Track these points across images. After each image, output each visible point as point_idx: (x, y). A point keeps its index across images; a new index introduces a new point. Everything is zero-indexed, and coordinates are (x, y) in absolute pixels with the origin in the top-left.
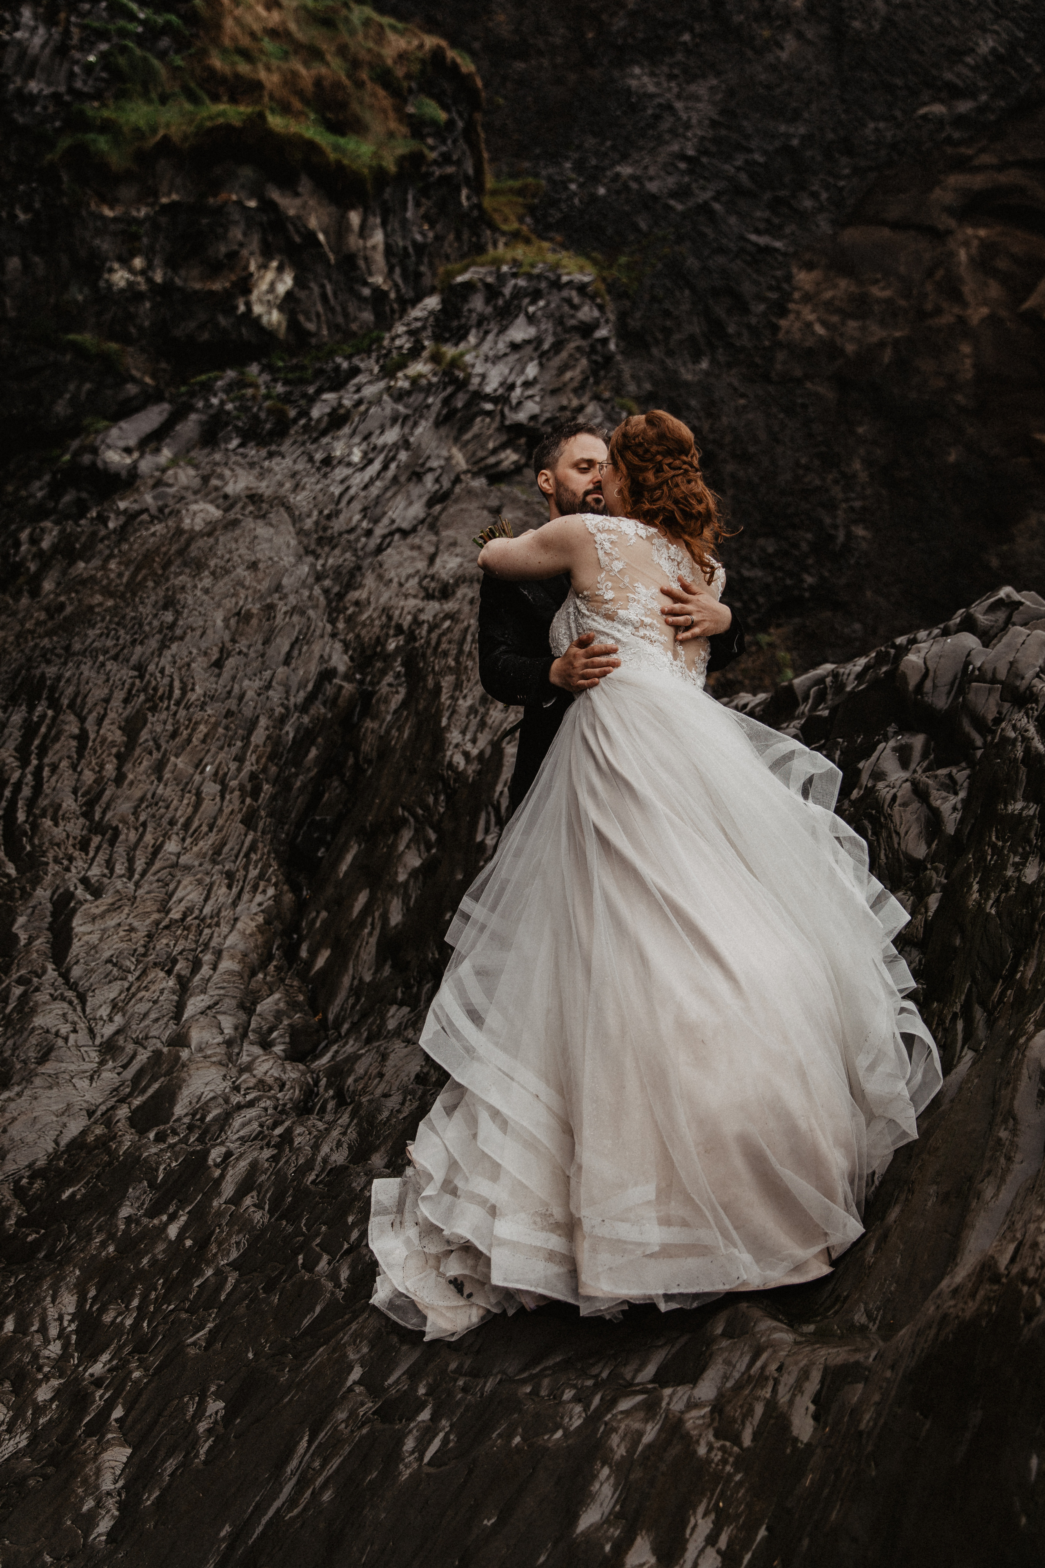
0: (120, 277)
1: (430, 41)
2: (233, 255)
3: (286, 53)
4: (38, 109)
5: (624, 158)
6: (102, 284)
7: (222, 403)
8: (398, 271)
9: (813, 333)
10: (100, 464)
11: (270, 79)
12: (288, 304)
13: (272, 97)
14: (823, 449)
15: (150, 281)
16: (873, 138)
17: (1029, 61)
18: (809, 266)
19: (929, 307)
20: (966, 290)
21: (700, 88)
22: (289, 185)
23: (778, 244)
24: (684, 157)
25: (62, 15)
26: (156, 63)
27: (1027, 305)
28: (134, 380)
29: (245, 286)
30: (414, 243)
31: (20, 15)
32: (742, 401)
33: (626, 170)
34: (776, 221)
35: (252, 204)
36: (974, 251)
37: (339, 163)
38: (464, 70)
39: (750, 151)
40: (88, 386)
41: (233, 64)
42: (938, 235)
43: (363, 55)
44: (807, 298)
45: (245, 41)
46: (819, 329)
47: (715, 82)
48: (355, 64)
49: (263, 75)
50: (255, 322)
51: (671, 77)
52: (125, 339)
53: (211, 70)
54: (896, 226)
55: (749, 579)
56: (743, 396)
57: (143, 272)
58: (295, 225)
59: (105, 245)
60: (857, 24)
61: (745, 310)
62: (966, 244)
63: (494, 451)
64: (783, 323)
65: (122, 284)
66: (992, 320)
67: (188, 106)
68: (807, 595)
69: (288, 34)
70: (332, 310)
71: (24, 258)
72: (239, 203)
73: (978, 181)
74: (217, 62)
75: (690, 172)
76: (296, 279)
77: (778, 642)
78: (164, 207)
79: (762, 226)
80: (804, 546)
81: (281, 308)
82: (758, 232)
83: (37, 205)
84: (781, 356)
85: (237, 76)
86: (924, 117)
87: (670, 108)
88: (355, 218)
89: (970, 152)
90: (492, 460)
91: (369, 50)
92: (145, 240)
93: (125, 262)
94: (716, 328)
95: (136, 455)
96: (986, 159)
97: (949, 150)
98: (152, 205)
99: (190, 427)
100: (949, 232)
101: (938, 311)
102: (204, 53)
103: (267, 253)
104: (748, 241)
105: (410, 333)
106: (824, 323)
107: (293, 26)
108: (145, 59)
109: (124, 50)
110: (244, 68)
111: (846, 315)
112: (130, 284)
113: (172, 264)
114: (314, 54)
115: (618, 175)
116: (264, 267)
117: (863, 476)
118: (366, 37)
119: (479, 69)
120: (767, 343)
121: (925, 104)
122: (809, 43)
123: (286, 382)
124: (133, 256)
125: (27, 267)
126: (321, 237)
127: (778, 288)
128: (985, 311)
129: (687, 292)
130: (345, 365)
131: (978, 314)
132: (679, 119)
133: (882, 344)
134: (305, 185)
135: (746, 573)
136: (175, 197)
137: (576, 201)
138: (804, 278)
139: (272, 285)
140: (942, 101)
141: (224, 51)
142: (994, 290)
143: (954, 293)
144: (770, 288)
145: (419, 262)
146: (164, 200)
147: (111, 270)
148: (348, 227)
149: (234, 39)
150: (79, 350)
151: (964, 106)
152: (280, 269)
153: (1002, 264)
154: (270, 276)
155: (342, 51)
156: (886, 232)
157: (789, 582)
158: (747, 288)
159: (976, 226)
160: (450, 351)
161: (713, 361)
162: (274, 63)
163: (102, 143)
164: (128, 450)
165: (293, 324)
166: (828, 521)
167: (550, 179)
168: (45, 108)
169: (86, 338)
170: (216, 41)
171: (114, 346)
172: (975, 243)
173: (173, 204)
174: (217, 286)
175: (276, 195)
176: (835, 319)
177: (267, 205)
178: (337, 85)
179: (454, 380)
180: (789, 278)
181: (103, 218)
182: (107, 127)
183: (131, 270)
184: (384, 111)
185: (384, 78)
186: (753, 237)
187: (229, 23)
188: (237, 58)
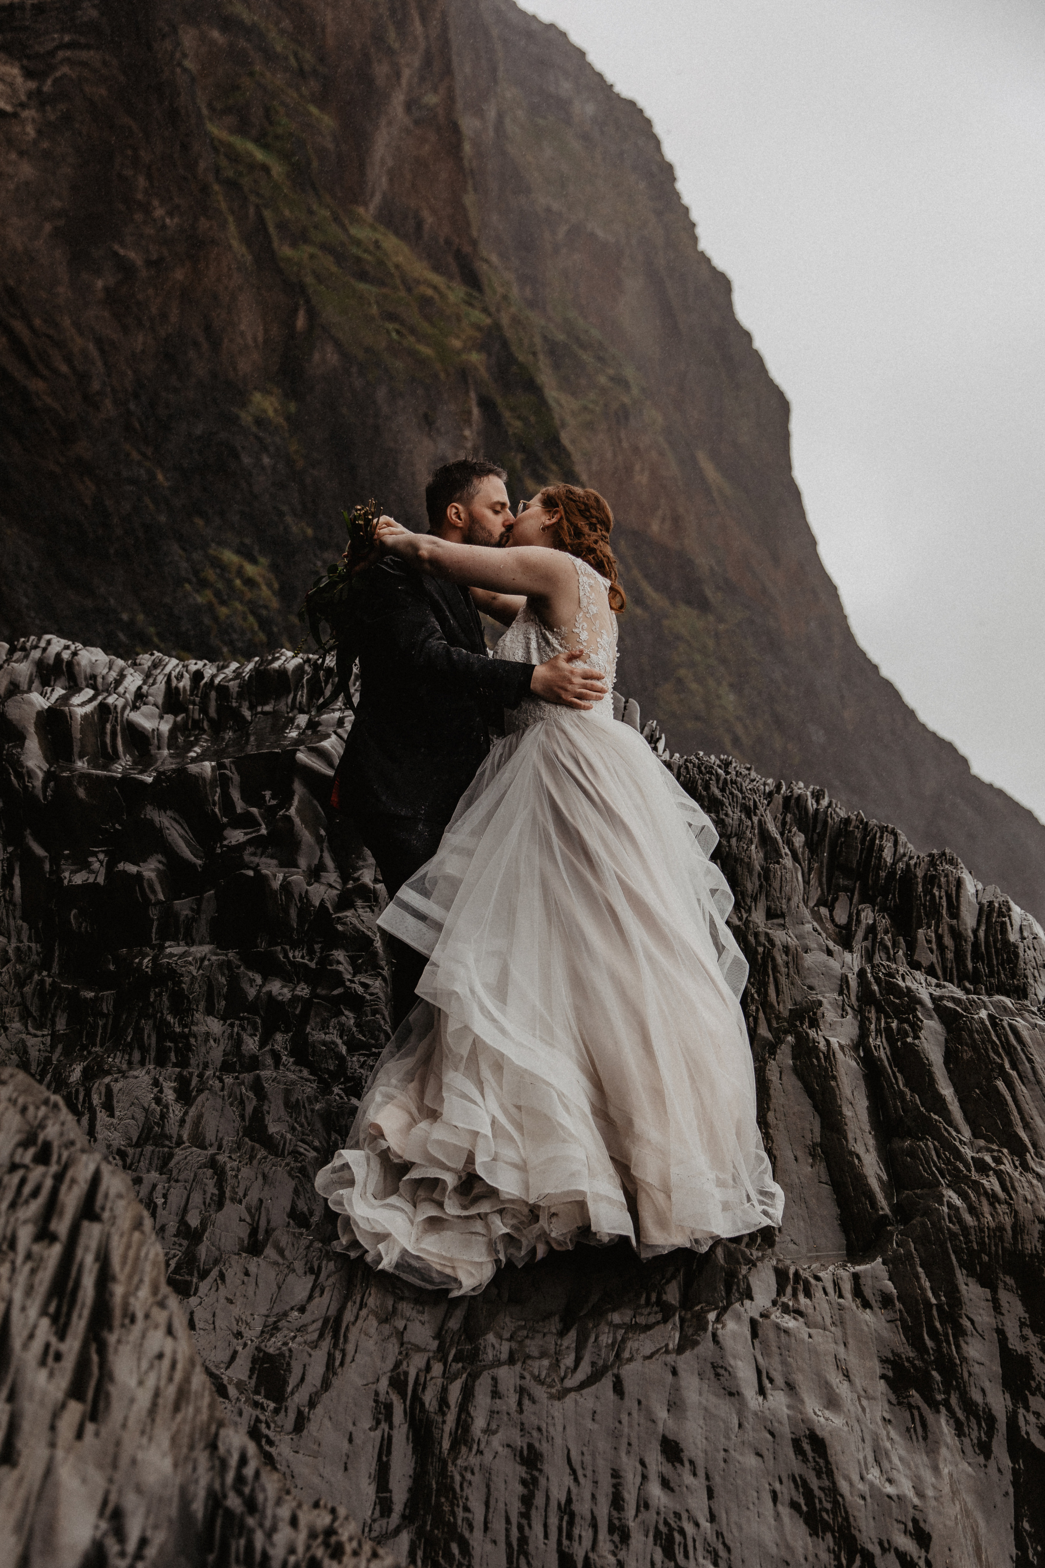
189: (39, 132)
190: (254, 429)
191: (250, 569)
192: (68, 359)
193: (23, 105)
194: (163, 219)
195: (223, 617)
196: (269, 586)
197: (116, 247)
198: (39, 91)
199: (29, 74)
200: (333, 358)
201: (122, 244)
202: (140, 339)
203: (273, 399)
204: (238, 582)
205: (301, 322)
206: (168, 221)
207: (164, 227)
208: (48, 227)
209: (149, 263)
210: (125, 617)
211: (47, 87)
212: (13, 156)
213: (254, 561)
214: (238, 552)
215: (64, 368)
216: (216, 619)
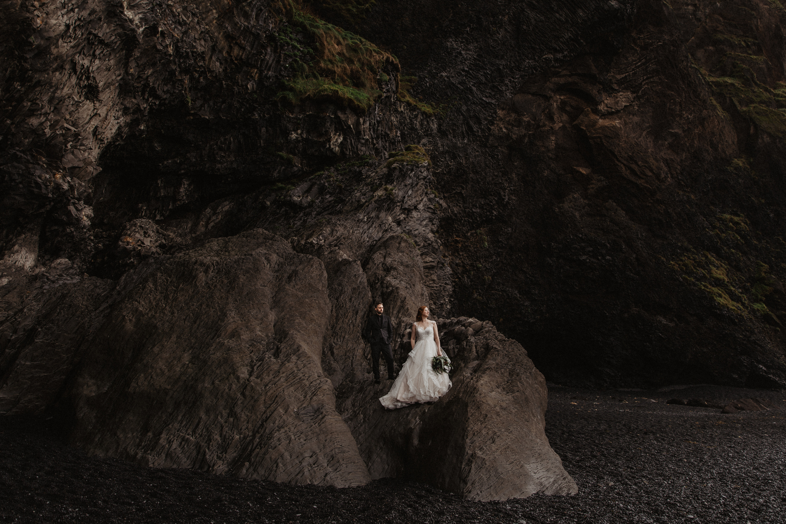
0: (294, 136)
1: (386, 55)
2: (326, 132)
3: (343, 60)
4: (271, 80)
5: (445, 70)
6: (289, 138)
7: (324, 183)
8: (372, 130)
9: (502, 131)
10: (292, 201)
11: (338, 70)
12: (342, 145)
13: (338, 76)
14: (503, 169)
15: (302, 137)
16: (528, 66)
17: (582, 41)
18: (503, 109)
19: (541, 124)
20: (555, 118)
21: (471, 47)
22: (343, 110)
23: (493, 101)
24: (463, 70)
25: (279, 50)
26: (305, 65)
27: (575, 123)
28: (296, 166)
29: (329, 140)
30: (377, 121)
31: (267, 51)
32: (477, 153)
33: (444, 74)
34: (493, 93)
35: (333, 116)
36: (559, 104)
37: (358, 106)
38: (395, 62)
39: (486, 69)
40: (283, 168)
41: (327, 65)
42: (547, 98)
43: (365, 61)
44: (501, 119)
45: (331, 57)
46: (504, 130)
47: (476, 45)
48: (363, 64)
49: (336, 69)
50: (331, 150)
51: (462, 42)
52: (295, 154)
53: (321, 67)
54: (533, 94)
55: (475, 212)
56: (478, 151)
57: (300, 134)
58: (344, 123)
59: (290, 126)
60: (525, 27)
61: (480, 123)
62: (557, 101)
63: (399, 215)
64: (492, 127)
65: (294, 138)
66: (563, 128)
67: (314, 81)
68: (494, 218)
69: (343, 54)
70: (354, 147)
71: (266, 128)
72: (329, 116)
73: (562, 81)
74: (322, 65)
75: (466, 76)
76: (343, 138)
77: (483, 233)
78: (308, 116)
79: (488, 95)
80: (494, 202)
81: (339, 147)
82: (486, 97)
83: (271, 113)
84: (491, 138)
85: (329, 69)
86: (545, 59)
87: (460, 53)
88: (361, 120)
89: (560, 70)
90: (398, 218)
91: (367, 60)
92: (302, 125)
93: (295, 131)
94: (470, 128)
95: (301, 198)
96: (565, 72)
97: (553, 69)
98: (304, 114)
99: (315, 189)
100: (551, 97)
101: (544, 125)
102: (319, 62)
103: (336, 131)
104: (483, 100)
105: (379, 179)
106: (506, 128)
107: (345, 51)
108: (302, 65)
109: (296, 61)
110: (330, 66)
111: (513, 125)
112: (297, 138)
113: (308, 132)
114: (350, 61)
115: (442, 76)
116: (335, 134)
117: (516, 179)
118: (366, 55)
119: (400, 61)
120: (487, 134)
121: (546, 54)
122: (509, 32)
123: (341, 175)
124: (298, 130)
125: (267, 131)
126: (352, 126)
127: (492, 116)
128: (561, 124)
129: (461, 117)
130: (358, 170)
131: (558, 126)
132: (463, 57)
133: (525, 136)
134: (348, 111)
135: (474, 210)
136: (311, 113)
137: (428, 84)
138: (500, 113)
139: (337, 140)
140: (551, 53)
141: (325, 61)
142: (565, 117)
143: (550, 118)
144: (489, 116)
145: (378, 126)
146: (308, 113)
147: (292, 134)
148: (360, 123)
149: (328, 57)
150: (281, 157)
151: (559, 56)
152: (339, 135)
153: (568, 109)
154: (336, 137)
155: (359, 60)
156: (530, 96)
157: (488, 213)
158: (482, 116)
159: (560, 95)
160: (390, 187)
161: (469, 139)
162: (339, 64)
163: (291, 96)
164: (299, 196)
165: (342, 152)
166: (502, 193)
167: (419, 77)
168: (273, 80)
169: (283, 154)
170: (322, 57)
171: (291, 156)
172: (559, 101)
173: (310, 115)
174: (321, 140)
175: (340, 114)
176: (510, 127)
177: (337, 117)
178: (358, 71)
179: (390, 199)
180: (495, 113)
181: (290, 117)
182: (292, 89)
183: (297, 134)
184: (370, 79)
185: (372, 69)
186: (484, 99)
187: (327, 51)
188: (328, 63)
189: (639, 107)
190: (734, 171)
191: (736, 219)
192: (651, 170)
193: (632, 102)
194: (687, 117)
195: (723, 237)
196: (746, 223)
197: (671, 130)
198: (637, 96)
199: (633, 92)
200: (767, 139)
201: (673, 129)
202: (684, 155)
203: (743, 160)
204: (731, 224)
205: (752, 131)
206: (690, 116)
207: (689, 119)
208: (644, 133)
209: (684, 131)
210: (679, 244)
211: (640, 93)
212: (631, 116)
213: (738, 216)
214: (731, 214)
215: (650, 174)
216: (720, 239)
